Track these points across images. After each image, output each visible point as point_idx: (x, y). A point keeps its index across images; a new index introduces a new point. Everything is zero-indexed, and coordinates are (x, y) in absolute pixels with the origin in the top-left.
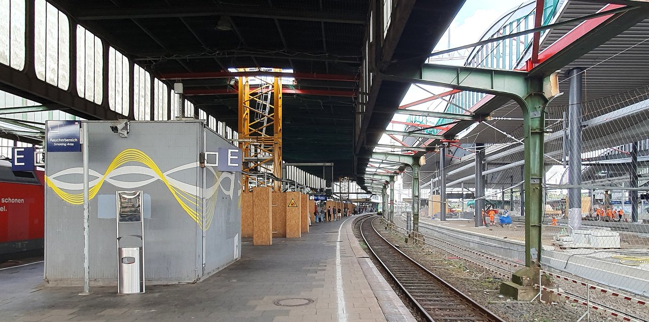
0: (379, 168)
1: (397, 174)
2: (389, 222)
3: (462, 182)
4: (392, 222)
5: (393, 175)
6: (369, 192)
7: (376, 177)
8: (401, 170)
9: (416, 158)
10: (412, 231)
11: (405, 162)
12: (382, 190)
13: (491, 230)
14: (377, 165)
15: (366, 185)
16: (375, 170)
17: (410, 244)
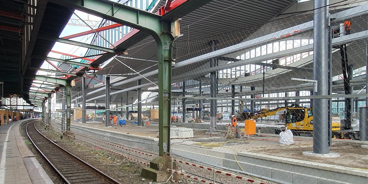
0: (40, 88)
1: (54, 92)
2: (47, 124)
3: (95, 99)
4: (50, 124)
5: (50, 93)
6: (32, 105)
7: (37, 94)
8: (57, 89)
9: (69, 81)
10: (66, 130)
11: (61, 84)
12: (42, 104)
13: (116, 128)
14: (39, 86)
15: (30, 100)
16: (37, 89)
17: (64, 140)
